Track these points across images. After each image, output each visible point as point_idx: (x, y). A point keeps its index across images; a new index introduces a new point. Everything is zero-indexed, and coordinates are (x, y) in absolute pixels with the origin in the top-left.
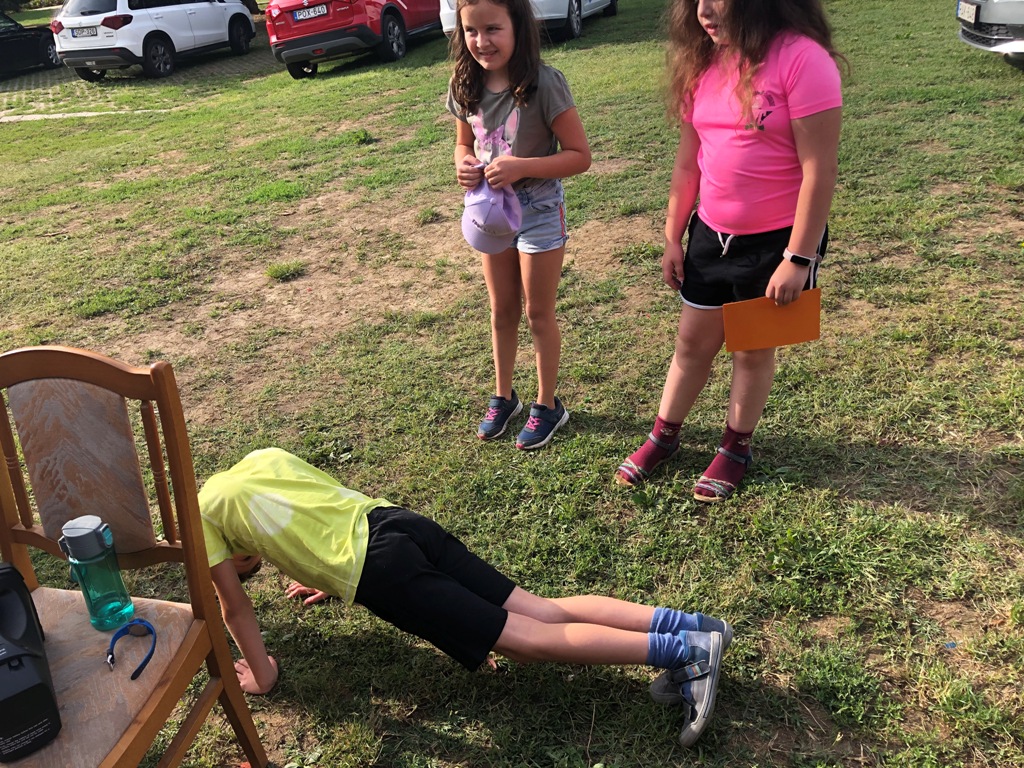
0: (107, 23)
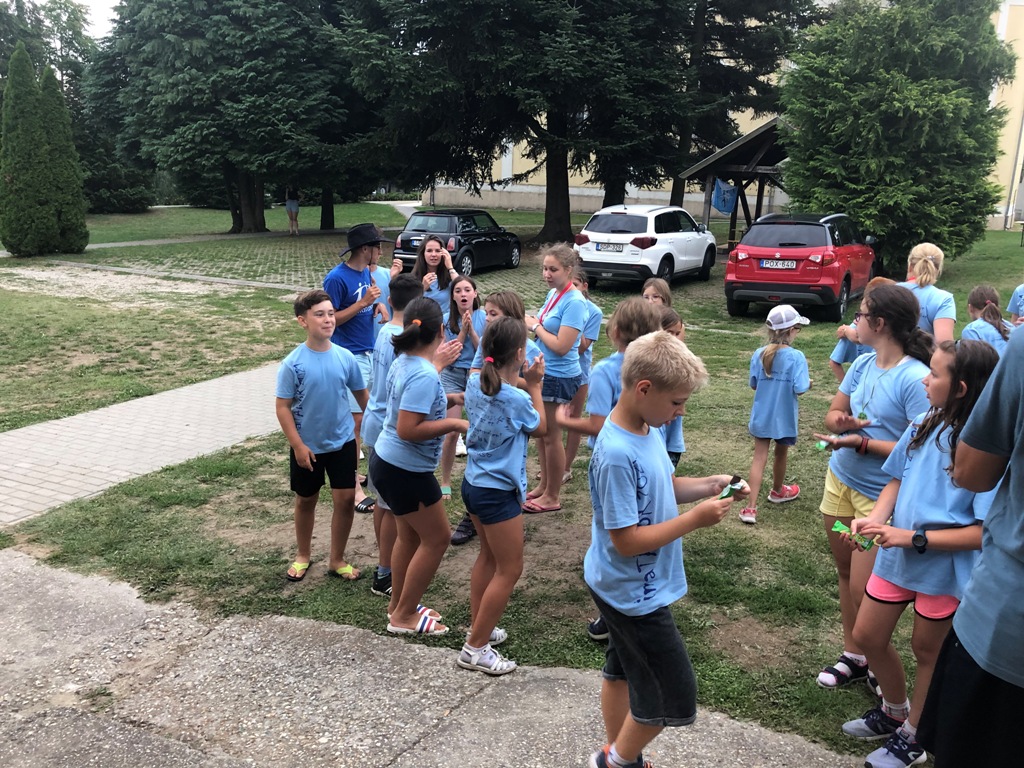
0: (635, 242)
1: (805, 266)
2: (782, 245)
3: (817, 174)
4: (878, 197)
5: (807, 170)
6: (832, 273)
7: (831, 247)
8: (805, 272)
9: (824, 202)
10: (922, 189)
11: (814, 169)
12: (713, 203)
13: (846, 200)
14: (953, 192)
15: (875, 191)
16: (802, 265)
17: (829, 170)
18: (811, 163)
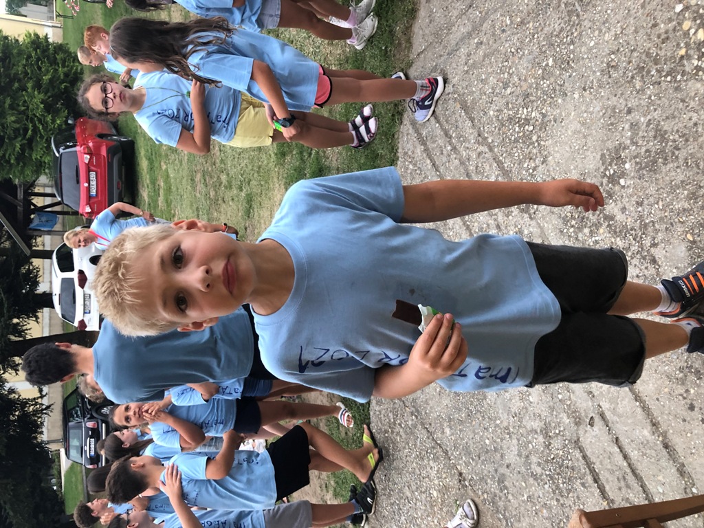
0: (82, 285)
1: (94, 166)
2: (78, 182)
3: (21, 158)
4: (38, 115)
5: (18, 164)
6: (97, 148)
7: (78, 148)
8: (98, 165)
9: (44, 152)
10: (30, 85)
11: (17, 159)
12: (50, 229)
13: (42, 137)
14: (31, 64)
15: (33, 117)
16: (92, 168)
17: (18, 149)
18: (12, 161)
